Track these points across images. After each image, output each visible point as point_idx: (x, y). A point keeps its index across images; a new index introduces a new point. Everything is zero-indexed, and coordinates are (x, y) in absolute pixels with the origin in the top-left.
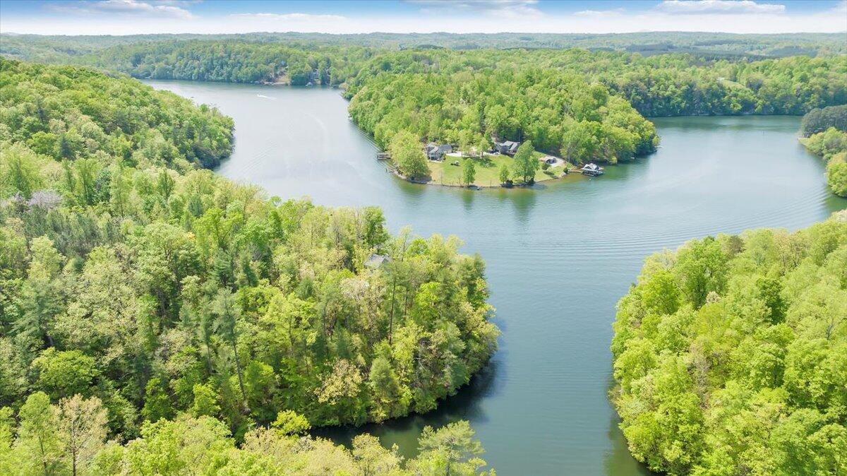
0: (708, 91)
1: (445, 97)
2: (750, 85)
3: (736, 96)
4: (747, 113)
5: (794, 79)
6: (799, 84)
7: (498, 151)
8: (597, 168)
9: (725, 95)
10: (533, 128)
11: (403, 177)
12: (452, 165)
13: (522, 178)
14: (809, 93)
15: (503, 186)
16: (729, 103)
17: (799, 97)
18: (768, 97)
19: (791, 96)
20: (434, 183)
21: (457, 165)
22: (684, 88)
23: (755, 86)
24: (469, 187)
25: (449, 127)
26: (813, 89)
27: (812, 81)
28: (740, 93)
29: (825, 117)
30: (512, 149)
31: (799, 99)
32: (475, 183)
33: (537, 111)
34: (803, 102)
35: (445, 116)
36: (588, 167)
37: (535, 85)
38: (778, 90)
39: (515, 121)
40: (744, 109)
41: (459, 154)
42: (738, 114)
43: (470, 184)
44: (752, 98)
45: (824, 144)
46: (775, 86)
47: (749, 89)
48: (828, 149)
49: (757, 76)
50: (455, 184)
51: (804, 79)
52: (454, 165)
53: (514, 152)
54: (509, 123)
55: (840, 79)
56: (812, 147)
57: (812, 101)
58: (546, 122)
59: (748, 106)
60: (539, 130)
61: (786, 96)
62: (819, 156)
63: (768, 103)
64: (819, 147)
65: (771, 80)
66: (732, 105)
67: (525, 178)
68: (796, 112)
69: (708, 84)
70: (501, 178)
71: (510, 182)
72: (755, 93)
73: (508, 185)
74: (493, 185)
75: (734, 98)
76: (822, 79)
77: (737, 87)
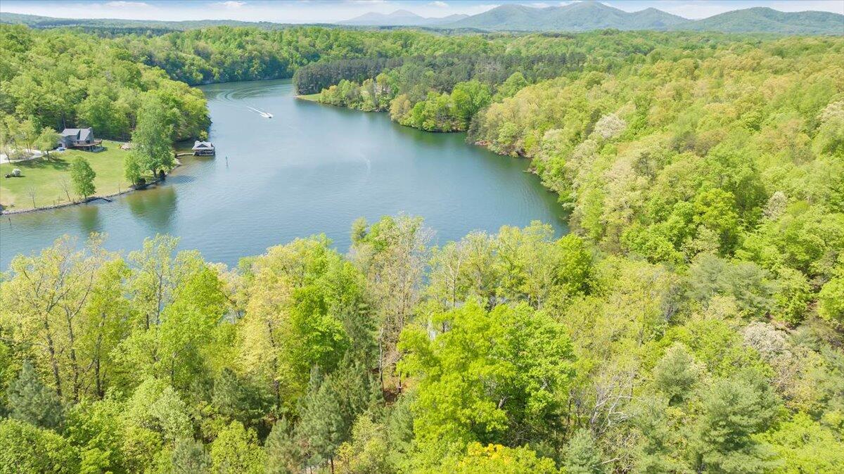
0: (167, 60)
2: (198, 53)
3: (192, 64)
4: (208, 82)
5: (232, 46)
6: (239, 52)
7: (60, 145)
9: (184, 65)
10: (85, 108)
13: (150, 173)
14: (251, 59)
15: (136, 188)
16: (191, 74)
17: (243, 63)
18: (220, 64)
19: (237, 62)
20: (17, 210)
21: (18, 175)
23: (206, 55)
24: (88, 201)
26: (253, 55)
27: (249, 47)
28: (195, 62)
29: (312, 75)
30: (83, 138)
31: (245, 65)
32: (99, 193)
33: (76, 84)
34: (249, 68)
36: (200, 146)
38: (226, 57)
40: (205, 78)
42: (203, 83)
43: (91, 196)
44: (207, 66)
45: (343, 96)
46: (221, 54)
47: (199, 58)
48: (350, 99)
49: (201, 44)
50: (62, 203)
51: (240, 46)
52: (14, 176)
53: (88, 142)
54: (49, 103)
55: (268, 46)
56: (328, 100)
57: (256, 66)
58: (102, 97)
59: (207, 74)
60: (96, 109)
61: (234, 63)
62: (341, 106)
63: (222, 70)
64: (338, 100)
65: (214, 48)
66: (194, 74)
67: (155, 171)
68: (247, 78)
69: (165, 54)
70: (130, 177)
71: (142, 181)
72: (207, 61)
73: (141, 185)
74: (122, 191)
75: (192, 67)
76: (255, 46)
77: (188, 55)
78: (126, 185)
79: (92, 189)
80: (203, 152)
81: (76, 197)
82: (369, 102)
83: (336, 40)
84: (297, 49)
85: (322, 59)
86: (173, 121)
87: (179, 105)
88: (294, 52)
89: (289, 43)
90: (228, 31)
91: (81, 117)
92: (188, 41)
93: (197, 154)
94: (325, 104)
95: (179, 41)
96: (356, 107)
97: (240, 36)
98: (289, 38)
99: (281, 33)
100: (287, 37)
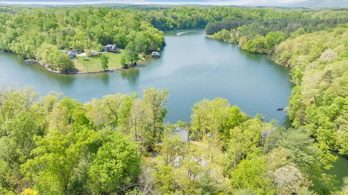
0: (160, 20)
1: (58, 23)
2: (173, 17)
3: (170, 22)
4: (175, 29)
5: (186, 15)
6: (189, 17)
7: (105, 50)
8: (158, 54)
9: (166, 22)
10: (117, 37)
11: (58, 72)
12: (84, 60)
13: (130, 63)
14: (193, 20)
15: (124, 68)
16: (169, 25)
17: (190, 21)
18: (181, 22)
20: (82, 72)
21: (88, 60)
22: (151, 19)
23: (175, 18)
24: (106, 71)
25: (70, 40)
26: (194, 18)
27: (193, 15)
29: (213, 27)
30: (113, 48)
31: (190, 22)
32: (109, 68)
33: (115, 28)
34: (192, 23)
35: (65, 34)
36: (155, 53)
37: (106, 16)
38: (183, 19)
39: (107, 34)
40: (174, 27)
41: (84, 54)
42: (172, 29)
43: (107, 69)
44: (175, 23)
45: (223, 36)
46: (182, 18)
47: (173, 19)
48: (225, 37)
49: (175, 14)
50: (96, 71)
51: (190, 15)
52: (86, 60)
53: (114, 50)
54: (105, 35)
55: (201, 15)
56: (217, 37)
57: (194, 23)
58: (123, 33)
59: (175, 26)
60: (120, 37)
61: (186, 21)
62: (221, 40)
63: (181, 24)
64: (220, 37)
65: (179, 15)
66: (170, 25)
67: (132, 62)
68: (190, 27)
69: (160, 17)
70: (122, 64)
71: (127, 65)
72: (176, 20)
73: (126, 67)
74: (118, 68)
75: (170, 23)
76: (195, 15)
77: (169, 18)
78: (120, 66)
79: (107, 67)
80: (155, 56)
81: (101, 69)
82: (233, 39)
83: (230, 12)
84: (213, 16)
85: (223, 20)
86: (147, 43)
87: (150, 37)
88: (211, 17)
89: (210, 14)
90: (186, 8)
91: (115, 40)
92: (170, 13)
93: (152, 57)
94: (216, 39)
95: (167, 13)
96: (227, 41)
97: (190, 10)
98: (210, 11)
99: (207, 10)
100: (209, 11)
